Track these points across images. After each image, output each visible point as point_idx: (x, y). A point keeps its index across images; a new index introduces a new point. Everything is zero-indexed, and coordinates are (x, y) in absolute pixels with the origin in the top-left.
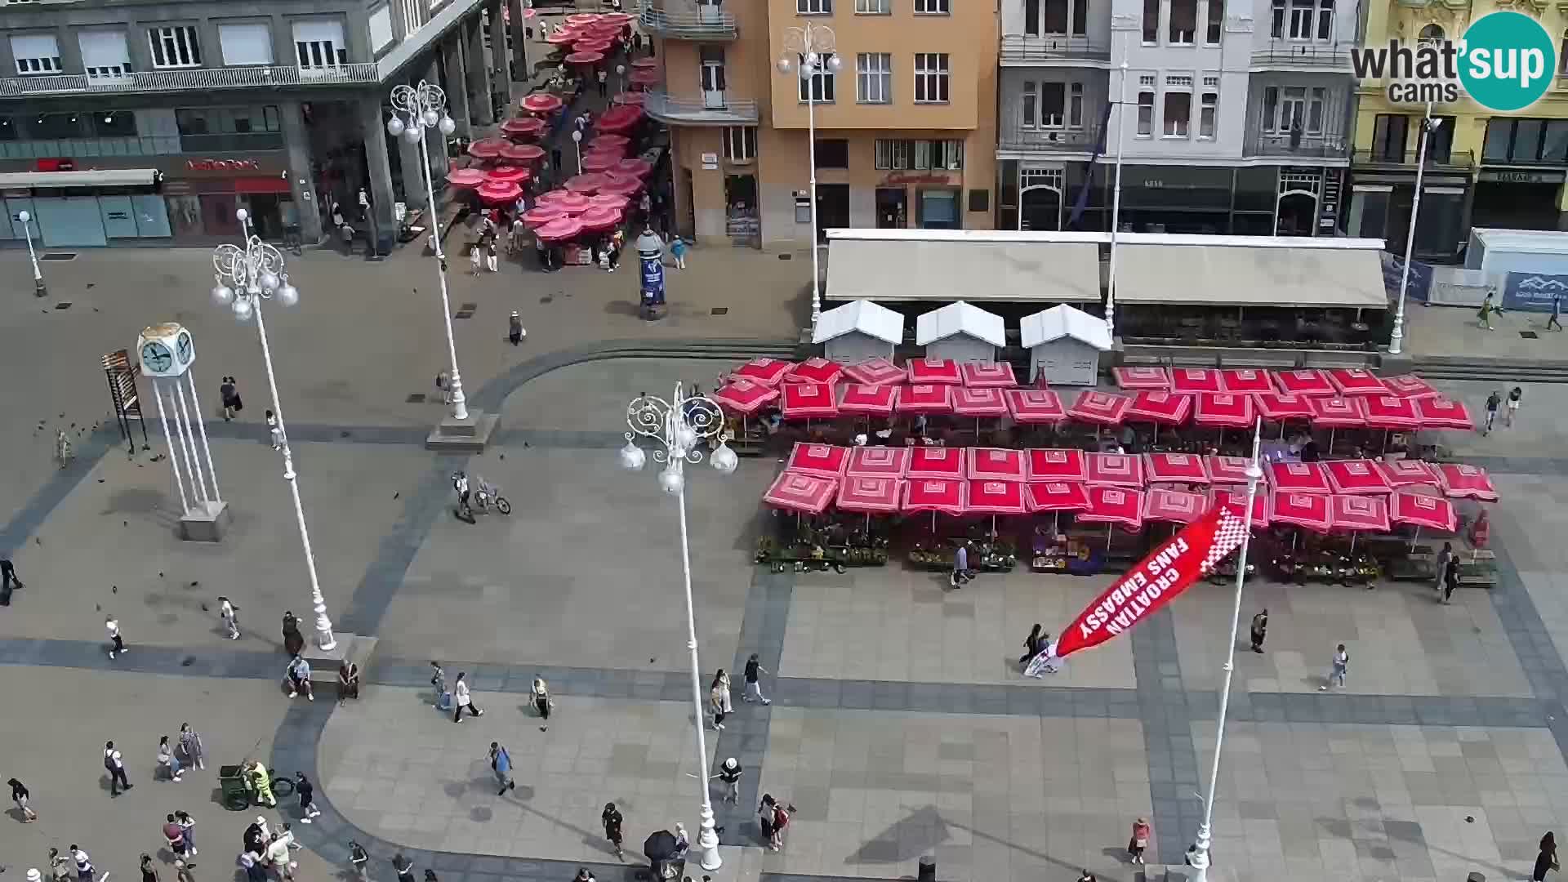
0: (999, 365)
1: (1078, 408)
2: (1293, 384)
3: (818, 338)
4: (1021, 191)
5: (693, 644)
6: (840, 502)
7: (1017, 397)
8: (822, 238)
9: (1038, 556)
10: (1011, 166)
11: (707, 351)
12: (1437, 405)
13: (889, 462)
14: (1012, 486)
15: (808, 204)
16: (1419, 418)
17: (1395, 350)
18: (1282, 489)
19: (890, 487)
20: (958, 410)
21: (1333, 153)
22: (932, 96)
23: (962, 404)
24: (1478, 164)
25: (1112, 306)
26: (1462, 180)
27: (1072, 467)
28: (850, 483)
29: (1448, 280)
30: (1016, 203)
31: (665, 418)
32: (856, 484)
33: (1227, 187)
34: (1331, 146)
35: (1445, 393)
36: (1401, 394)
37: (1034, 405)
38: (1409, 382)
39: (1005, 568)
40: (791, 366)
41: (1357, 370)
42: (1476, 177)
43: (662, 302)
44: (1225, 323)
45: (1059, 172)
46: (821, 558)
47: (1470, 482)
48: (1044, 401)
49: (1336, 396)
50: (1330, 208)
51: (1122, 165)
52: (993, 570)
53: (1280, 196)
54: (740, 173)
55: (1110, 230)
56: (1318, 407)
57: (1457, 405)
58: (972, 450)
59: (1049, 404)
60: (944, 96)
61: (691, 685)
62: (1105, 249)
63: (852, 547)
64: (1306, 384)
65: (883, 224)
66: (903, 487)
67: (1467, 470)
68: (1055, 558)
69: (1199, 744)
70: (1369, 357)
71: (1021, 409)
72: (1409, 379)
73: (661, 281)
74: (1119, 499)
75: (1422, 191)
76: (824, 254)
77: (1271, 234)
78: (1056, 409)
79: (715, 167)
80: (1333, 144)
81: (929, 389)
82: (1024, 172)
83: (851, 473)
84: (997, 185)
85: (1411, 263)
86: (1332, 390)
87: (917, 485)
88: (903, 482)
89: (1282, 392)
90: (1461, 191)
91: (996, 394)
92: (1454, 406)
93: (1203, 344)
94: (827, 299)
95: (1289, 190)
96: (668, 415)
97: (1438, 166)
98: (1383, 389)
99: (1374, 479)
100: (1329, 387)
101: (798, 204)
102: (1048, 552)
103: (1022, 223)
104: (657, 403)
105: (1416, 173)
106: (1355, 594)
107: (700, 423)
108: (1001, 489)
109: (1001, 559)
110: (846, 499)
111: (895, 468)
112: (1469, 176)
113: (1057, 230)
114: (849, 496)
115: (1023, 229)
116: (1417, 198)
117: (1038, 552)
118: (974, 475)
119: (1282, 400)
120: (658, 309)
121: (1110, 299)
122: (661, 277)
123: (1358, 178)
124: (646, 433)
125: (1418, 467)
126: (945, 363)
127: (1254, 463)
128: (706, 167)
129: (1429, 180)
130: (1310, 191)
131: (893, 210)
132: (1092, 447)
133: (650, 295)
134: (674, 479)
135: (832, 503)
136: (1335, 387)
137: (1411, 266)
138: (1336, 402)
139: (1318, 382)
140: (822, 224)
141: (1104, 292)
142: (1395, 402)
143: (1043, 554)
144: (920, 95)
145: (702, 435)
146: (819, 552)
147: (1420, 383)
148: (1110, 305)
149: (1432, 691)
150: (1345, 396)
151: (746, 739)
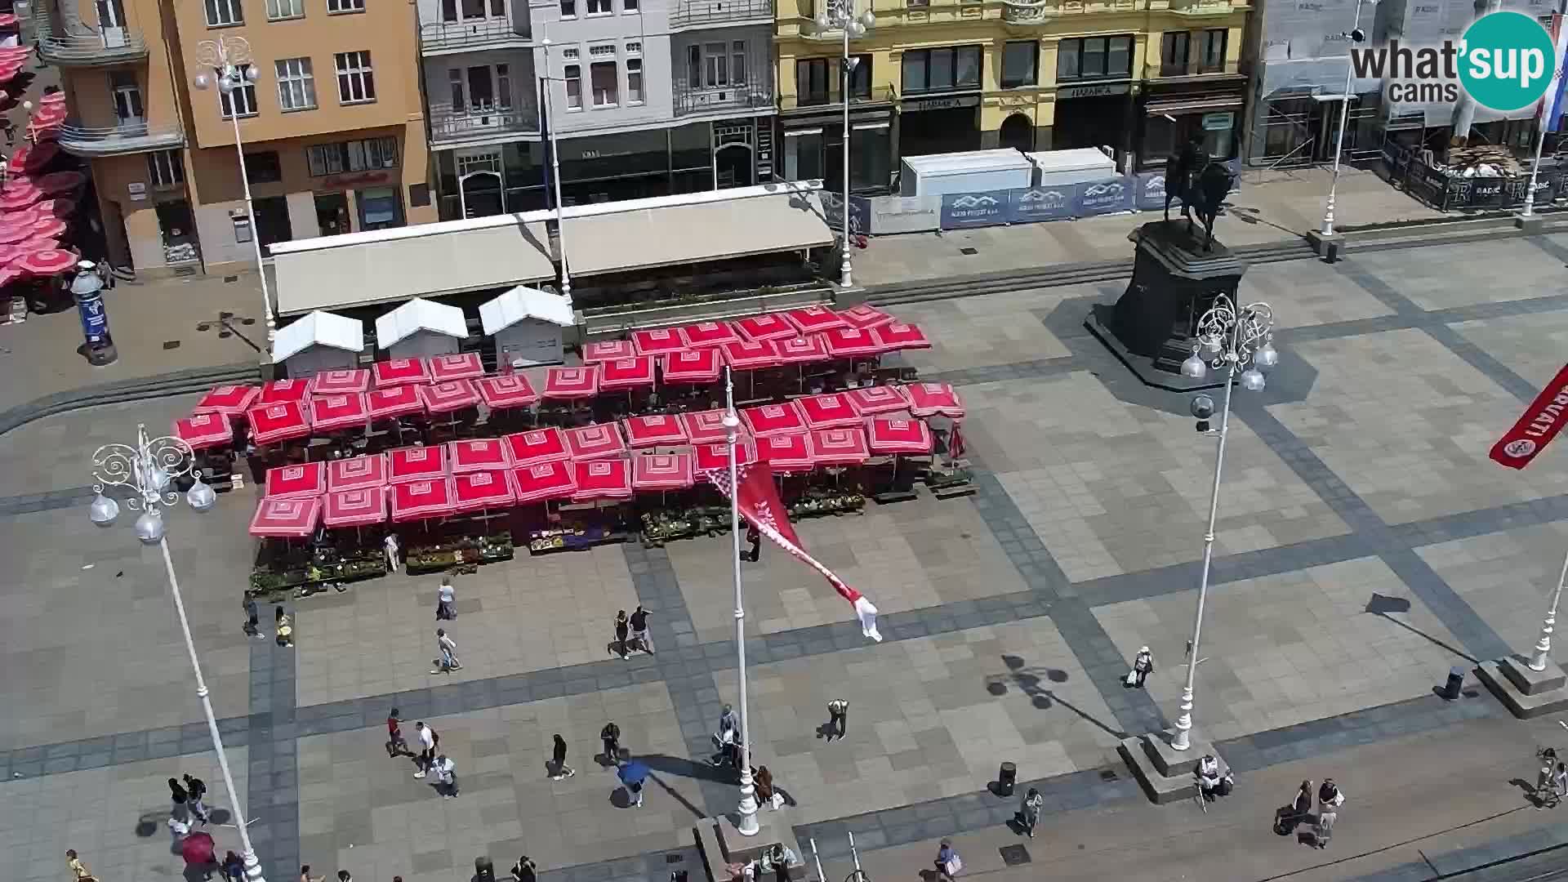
0: (466, 356)
1: (552, 386)
2: (756, 330)
3: (277, 357)
4: (461, 179)
5: (203, 691)
6: (329, 521)
7: (487, 385)
8: (265, 253)
9: (535, 539)
10: (447, 155)
11: (166, 387)
12: (895, 330)
13: (369, 470)
14: (497, 475)
15: (247, 222)
16: (880, 345)
17: (847, 283)
18: (762, 434)
19: (375, 494)
20: (432, 408)
21: (760, 102)
22: (358, 95)
23: (435, 401)
24: (899, 96)
25: (567, 281)
26: (887, 114)
27: (553, 446)
28: (334, 497)
29: (885, 209)
30: (457, 191)
31: (132, 462)
32: (341, 499)
33: (661, 148)
34: (758, 96)
35: (899, 316)
36: (859, 325)
37: (505, 390)
38: (865, 313)
39: (507, 556)
40: (257, 390)
41: (813, 308)
42: (898, 108)
43: (110, 342)
44: (681, 281)
45: (496, 156)
46: (318, 579)
47: (936, 399)
48: (515, 385)
49: (799, 336)
50: (765, 156)
51: (557, 141)
52: (492, 561)
53: (716, 150)
54: (170, 198)
55: (555, 206)
56: (782, 348)
57: (912, 327)
58: (453, 445)
59: (520, 387)
60: (370, 93)
61: (209, 733)
62: (552, 225)
63: (348, 563)
64: (768, 329)
65: (326, 231)
66: (388, 494)
67: (934, 388)
68: (552, 538)
69: (725, 693)
70: (822, 294)
71: (494, 396)
72: (863, 310)
73: (105, 324)
74: (605, 469)
75: (850, 128)
76: (270, 270)
77: (711, 188)
78: (528, 392)
79: (143, 197)
80: (760, 94)
81: (398, 391)
82: (461, 160)
83: (333, 489)
84: (436, 176)
85: (849, 198)
86: (794, 331)
87: (403, 489)
88: (387, 488)
89: (745, 340)
90: (887, 125)
91: (465, 386)
92: (911, 328)
93: (661, 305)
94: (281, 315)
95: (723, 143)
96: (135, 461)
97: (863, 103)
98: (842, 322)
99: (845, 410)
100: (790, 328)
101: (236, 223)
102: (545, 533)
103: (467, 211)
104: (122, 450)
105: (842, 113)
106: (848, 522)
107: (170, 463)
108: (487, 479)
109: (499, 549)
110: (333, 515)
111: (375, 475)
112: (892, 108)
113: (502, 213)
114: (336, 513)
115: (468, 217)
116: (846, 135)
117: (534, 536)
118: (458, 468)
119: (747, 347)
120: (107, 352)
121: (565, 274)
122: (104, 319)
123: (787, 123)
124: (116, 483)
125: (887, 391)
126: (410, 362)
127: (729, 411)
128: (135, 198)
129: (853, 117)
130: (743, 141)
131: (334, 215)
132: (568, 423)
133: (95, 339)
134: (150, 525)
135: (320, 523)
136: (798, 329)
137: (849, 201)
138: (800, 341)
139: (779, 325)
140: (265, 240)
141: (558, 267)
142: (853, 333)
143: (540, 537)
144: (346, 97)
145: (174, 475)
146: (316, 574)
147: (874, 311)
148: (565, 280)
149: (936, 601)
150: (806, 335)
151: (275, 776)
